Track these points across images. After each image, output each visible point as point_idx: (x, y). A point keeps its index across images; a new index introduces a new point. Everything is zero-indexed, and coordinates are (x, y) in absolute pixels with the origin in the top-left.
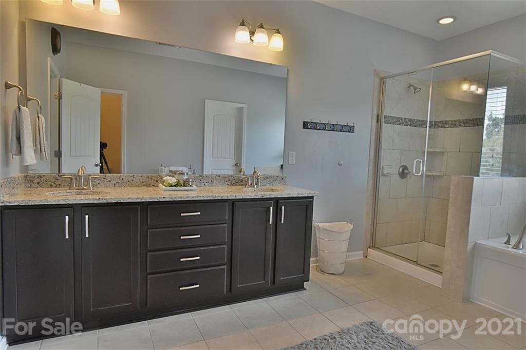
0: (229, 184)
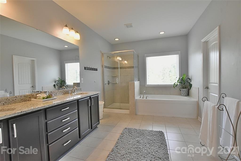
0: (63, 94)
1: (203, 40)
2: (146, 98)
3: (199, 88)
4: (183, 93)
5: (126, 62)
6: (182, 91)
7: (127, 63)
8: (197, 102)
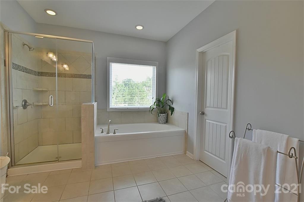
1: (200, 50)
2: (115, 133)
3: (188, 113)
4: (161, 119)
5: (65, 66)
6: (160, 117)
7: (67, 69)
8: (185, 131)
